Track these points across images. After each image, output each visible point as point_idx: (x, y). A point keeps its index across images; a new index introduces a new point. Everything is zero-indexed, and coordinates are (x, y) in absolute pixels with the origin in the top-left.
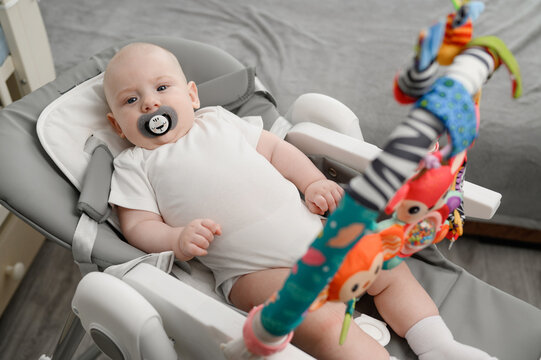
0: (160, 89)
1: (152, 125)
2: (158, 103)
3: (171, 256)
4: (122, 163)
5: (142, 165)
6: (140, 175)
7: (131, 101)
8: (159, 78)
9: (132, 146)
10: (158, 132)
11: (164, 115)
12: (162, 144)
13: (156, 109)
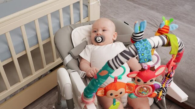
0: (104, 31)
1: (97, 39)
2: (101, 34)
3: (85, 74)
4: (87, 47)
5: (91, 49)
6: (90, 51)
7: (95, 32)
8: (104, 28)
9: (93, 44)
10: (98, 41)
11: (101, 37)
12: (98, 45)
13: (100, 35)
